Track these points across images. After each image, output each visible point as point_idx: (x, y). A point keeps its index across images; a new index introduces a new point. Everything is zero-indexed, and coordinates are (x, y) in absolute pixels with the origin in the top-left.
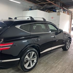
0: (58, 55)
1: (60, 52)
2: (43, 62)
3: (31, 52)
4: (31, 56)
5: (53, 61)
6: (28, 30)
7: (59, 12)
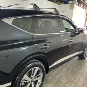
0: (73, 67)
1: (75, 61)
2: (51, 81)
3: (33, 69)
4: (33, 75)
5: (67, 79)
6: (29, 29)
7: (72, 4)
